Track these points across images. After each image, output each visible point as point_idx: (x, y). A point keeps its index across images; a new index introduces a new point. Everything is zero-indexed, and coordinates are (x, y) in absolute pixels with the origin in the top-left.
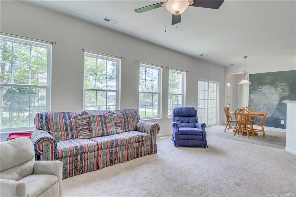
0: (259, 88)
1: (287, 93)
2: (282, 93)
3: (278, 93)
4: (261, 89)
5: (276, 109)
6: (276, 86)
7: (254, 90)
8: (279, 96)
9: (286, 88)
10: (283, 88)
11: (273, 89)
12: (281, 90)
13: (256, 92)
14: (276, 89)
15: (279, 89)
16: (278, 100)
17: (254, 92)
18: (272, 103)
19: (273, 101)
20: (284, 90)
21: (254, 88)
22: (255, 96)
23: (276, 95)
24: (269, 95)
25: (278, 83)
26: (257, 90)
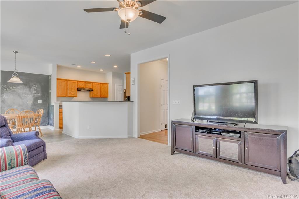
0: (13, 88)
1: (40, 94)
2: (35, 93)
3: (32, 94)
4: (15, 88)
5: (30, 109)
6: (30, 87)
7: (7, 89)
8: (33, 96)
9: (39, 90)
10: (36, 89)
11: (28, 89)
12: (34, 91)
13: (9, 91)
14: (30, 90)
15: (33, 90)
16: (32, 101)
17: (6, 91)
18: (27, 103)
19: (28, 101)
20: (37, 91)
21: (7, 88)
22: (8, 96)
23: (30, 95)
24: (24, 95)
25: (32, 84)
26: (10, 90)
